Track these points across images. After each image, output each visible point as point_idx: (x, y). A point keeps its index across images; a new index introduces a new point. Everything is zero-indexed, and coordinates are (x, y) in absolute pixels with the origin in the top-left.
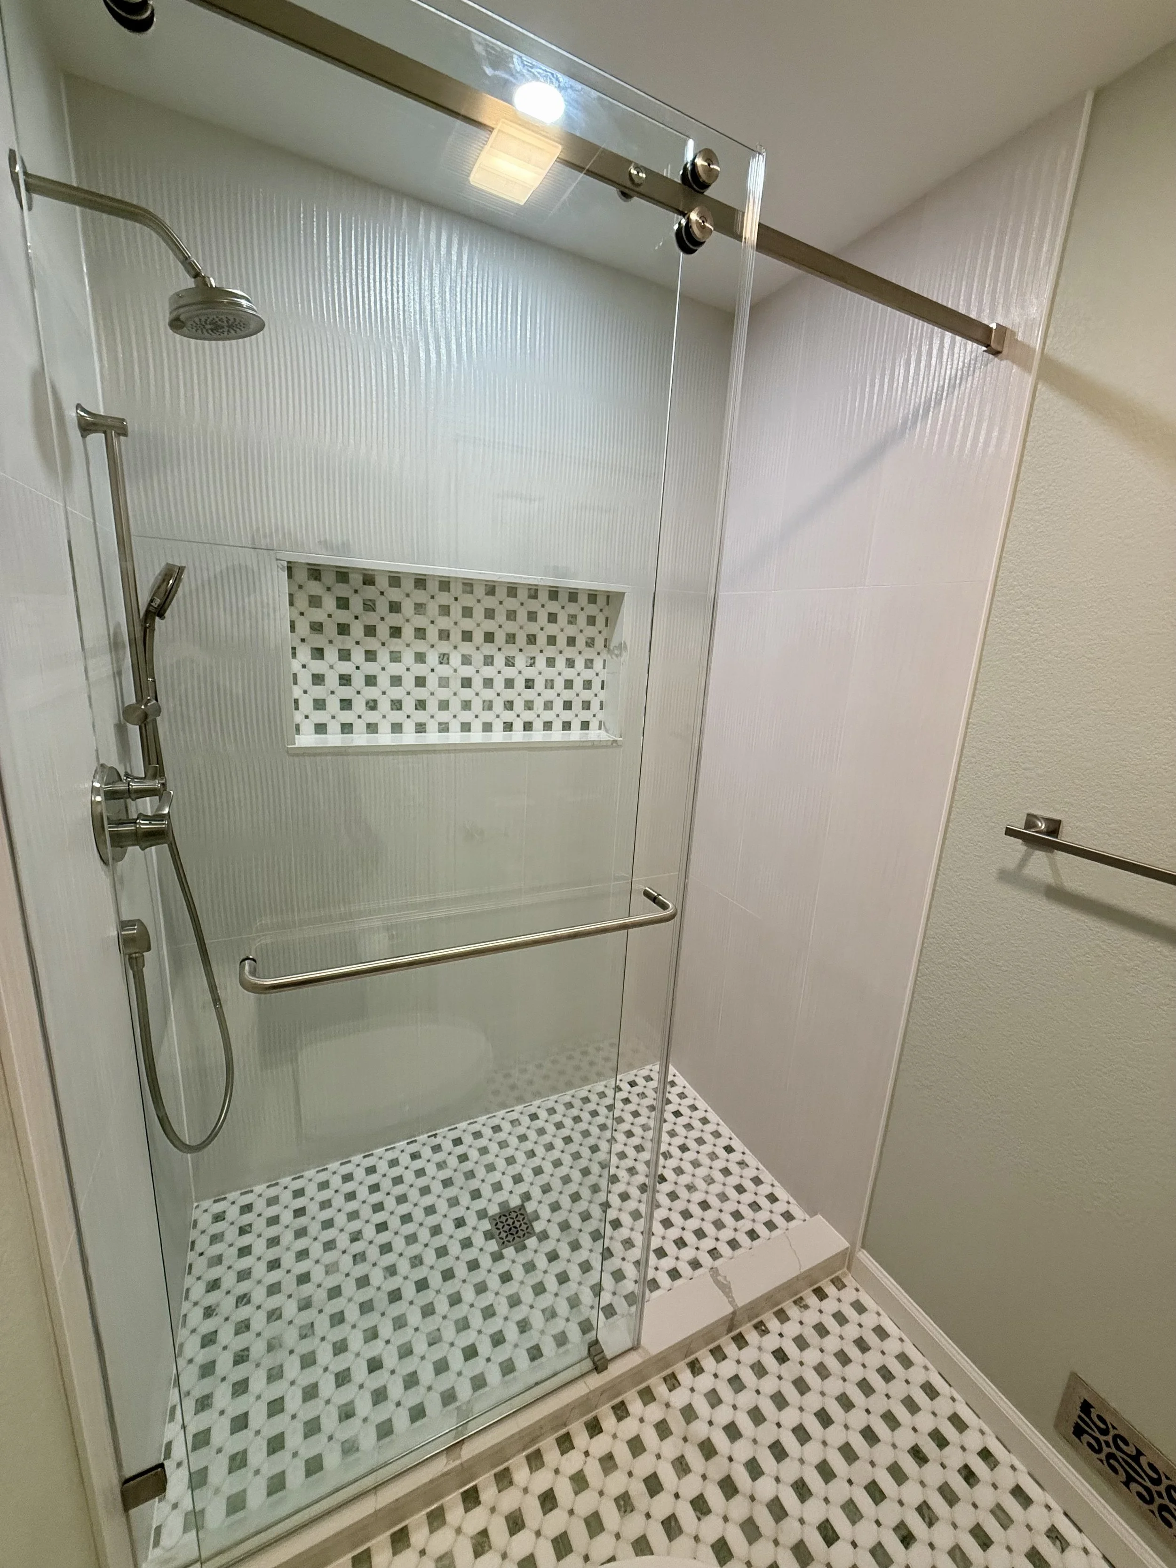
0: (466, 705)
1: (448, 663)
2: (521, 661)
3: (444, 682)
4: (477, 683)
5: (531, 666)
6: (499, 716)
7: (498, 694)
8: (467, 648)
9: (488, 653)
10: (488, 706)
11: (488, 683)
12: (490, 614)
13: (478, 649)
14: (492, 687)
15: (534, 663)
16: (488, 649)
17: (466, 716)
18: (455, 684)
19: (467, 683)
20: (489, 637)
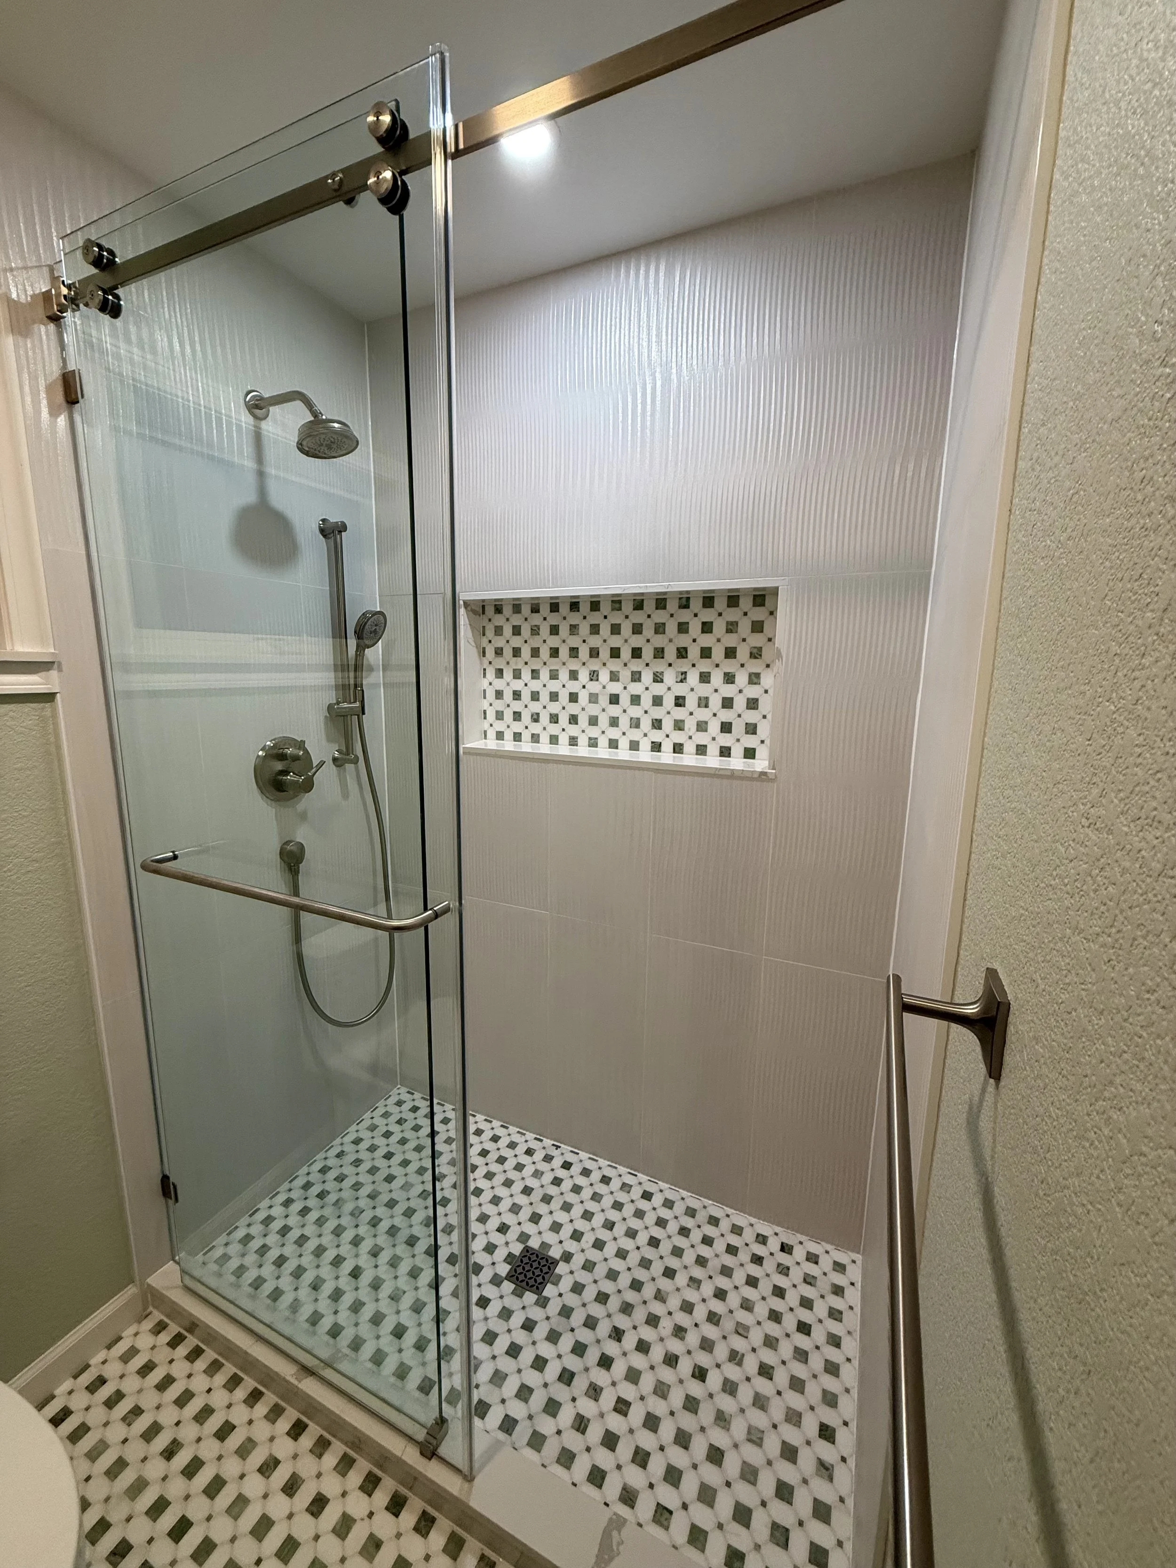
0: (614, 722)
1: (597, 680)
2: (670, 677)
3: (593, 698)
4: (625, 700)
5: (681, 681)
6: (646, 736)
7: (645, 712)
8: (615, 665)
9: (635, 669)
10: (636, 723)
11: (636, 700)
12: (637, 629)
13: (625, 665)
14: (639, 704)
15: (685, 678)
16: (636, 665)
17: (614, 733)
18: (604, 700)
19: (614, 699)
20: (637, 653)
